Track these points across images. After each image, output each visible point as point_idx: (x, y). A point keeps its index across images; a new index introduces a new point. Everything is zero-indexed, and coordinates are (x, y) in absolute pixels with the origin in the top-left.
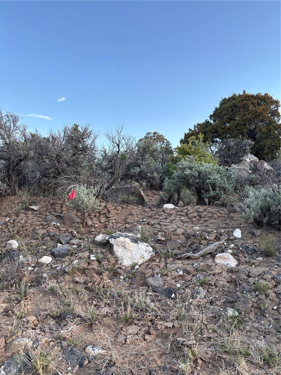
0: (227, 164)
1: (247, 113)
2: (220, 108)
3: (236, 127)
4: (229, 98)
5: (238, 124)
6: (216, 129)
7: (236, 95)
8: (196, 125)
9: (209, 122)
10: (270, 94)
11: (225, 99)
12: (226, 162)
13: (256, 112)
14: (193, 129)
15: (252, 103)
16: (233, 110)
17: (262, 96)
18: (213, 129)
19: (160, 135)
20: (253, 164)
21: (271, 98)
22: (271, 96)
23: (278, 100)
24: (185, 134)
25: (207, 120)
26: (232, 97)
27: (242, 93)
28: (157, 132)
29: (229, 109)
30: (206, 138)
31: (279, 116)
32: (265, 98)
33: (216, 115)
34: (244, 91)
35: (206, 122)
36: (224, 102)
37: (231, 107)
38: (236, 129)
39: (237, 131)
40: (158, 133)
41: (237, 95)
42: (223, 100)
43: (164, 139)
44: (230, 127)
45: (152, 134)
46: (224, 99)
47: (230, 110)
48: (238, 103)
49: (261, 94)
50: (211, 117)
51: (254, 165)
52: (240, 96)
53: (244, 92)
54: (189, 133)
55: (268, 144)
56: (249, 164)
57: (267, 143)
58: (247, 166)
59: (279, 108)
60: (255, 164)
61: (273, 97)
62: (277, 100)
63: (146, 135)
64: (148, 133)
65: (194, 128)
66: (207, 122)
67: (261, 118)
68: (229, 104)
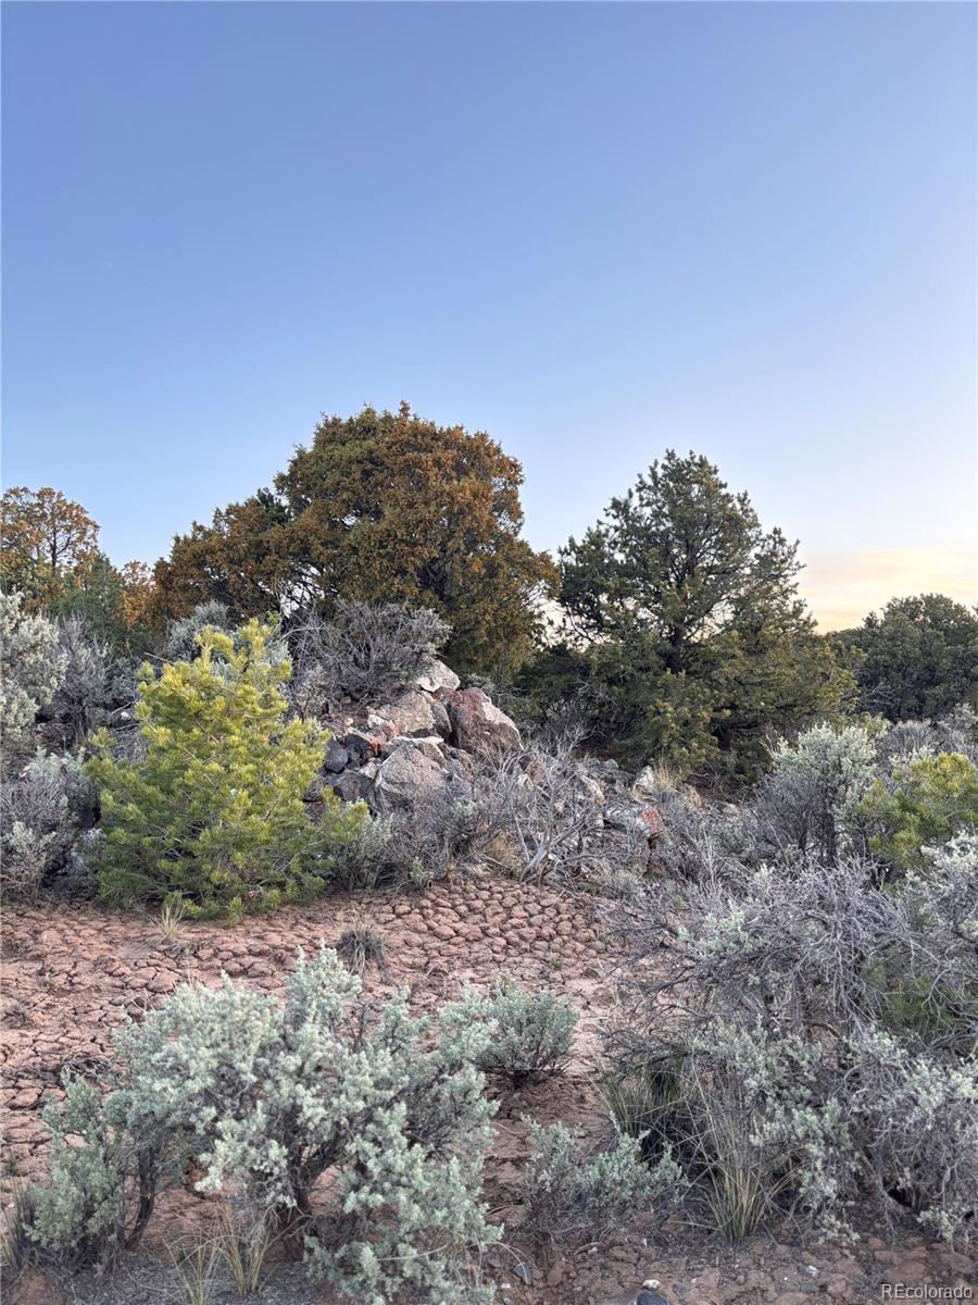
0: (349, 701)
1: (419, 497)
2: (317, 457)
3: (382, 547)
4: (351, 420)
5: (389, 535)
6: (302, 541)
7: (374, 412)
8: (223, 511)
9: (271, 497)
10: (495, 438)
11: (336, 422)
12: (346, 695)
13: (453, 499)
14: (209, 525)
15: (437, 463)
16: (367, 474)
17: (468, 438)
18: (292, 540)
19: (69, 502)
20: (445, 703)
21: (498, 451)
22: (496, 443)
23: (516, 461)
24: (177, 539)
25: (266, 490)
26: (361, 421)
27: (395, 413)
28: (56, 491)
29: (354, 467)
30: (263, 572)
31: (520, 514)
32: (478, 447)
33: (300, 477)
34: (402, 402)
35: (262, 497)
36: (332, 434)
37: (362, 463)
38: (379, 554)
39: (385, 561)
40: (60, 495)
41: (380, 414)
42: (327, 425)
43: (88, 522)
44: (359, 544)
45: (33, 494)
46: (330, 419)
47: (357, 476)
48: (386, 451)
49: (464, 431)
50: (281, 481)
51: (449, 707)
52: (388, 419)
53: (405, 409)
54: (194, 537)
55: (488, 618)
56: (432, 708)
57: (484, 614)
58: (426, 716)
59: (520, 487)
60: (453, 704)
61: (503, 447)
62: (511, 459)
63: (6, 496)
64: (15, 492)
65: (214, 521)
66: (265, 499)
67: (467, 525)
68: (353, 450)
